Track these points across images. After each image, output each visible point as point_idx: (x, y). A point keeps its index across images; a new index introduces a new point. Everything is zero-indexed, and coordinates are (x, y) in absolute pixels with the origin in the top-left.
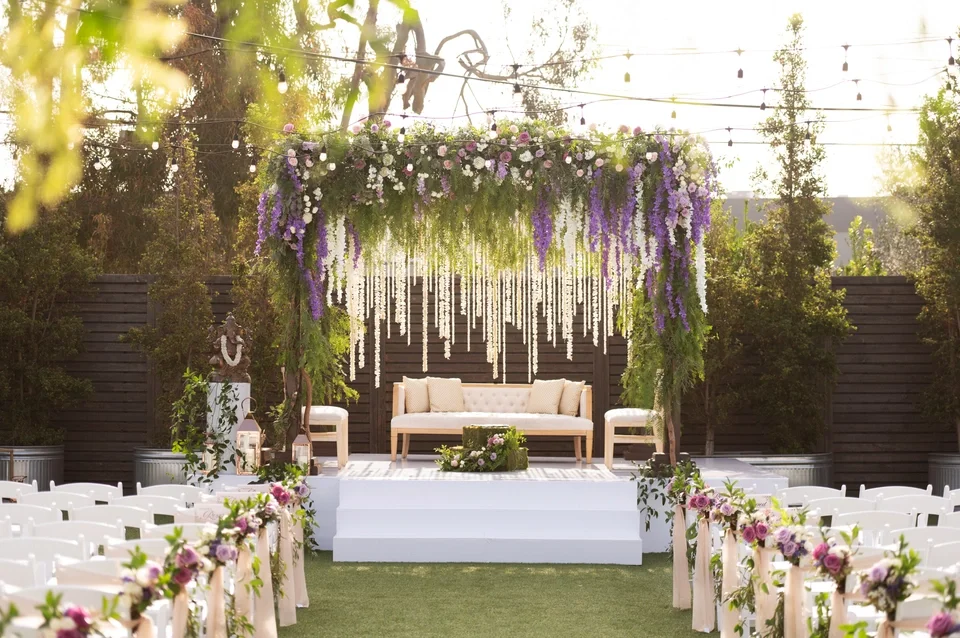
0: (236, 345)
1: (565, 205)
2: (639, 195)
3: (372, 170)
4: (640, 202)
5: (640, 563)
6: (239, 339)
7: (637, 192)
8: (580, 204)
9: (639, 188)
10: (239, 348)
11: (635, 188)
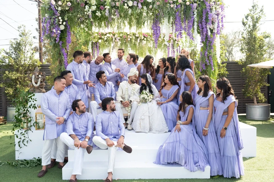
0: (38, 79)
1: (166, 20)
2: (195, 16)
3: (87, 7)
4: (196, 18)
5: (210, 178)
6: (40, 76)
7: (195, 14)
8: (171, 20)
9: (195, 13)
10: (40, 79)
11: (194, 13)
